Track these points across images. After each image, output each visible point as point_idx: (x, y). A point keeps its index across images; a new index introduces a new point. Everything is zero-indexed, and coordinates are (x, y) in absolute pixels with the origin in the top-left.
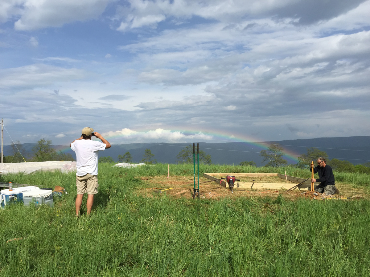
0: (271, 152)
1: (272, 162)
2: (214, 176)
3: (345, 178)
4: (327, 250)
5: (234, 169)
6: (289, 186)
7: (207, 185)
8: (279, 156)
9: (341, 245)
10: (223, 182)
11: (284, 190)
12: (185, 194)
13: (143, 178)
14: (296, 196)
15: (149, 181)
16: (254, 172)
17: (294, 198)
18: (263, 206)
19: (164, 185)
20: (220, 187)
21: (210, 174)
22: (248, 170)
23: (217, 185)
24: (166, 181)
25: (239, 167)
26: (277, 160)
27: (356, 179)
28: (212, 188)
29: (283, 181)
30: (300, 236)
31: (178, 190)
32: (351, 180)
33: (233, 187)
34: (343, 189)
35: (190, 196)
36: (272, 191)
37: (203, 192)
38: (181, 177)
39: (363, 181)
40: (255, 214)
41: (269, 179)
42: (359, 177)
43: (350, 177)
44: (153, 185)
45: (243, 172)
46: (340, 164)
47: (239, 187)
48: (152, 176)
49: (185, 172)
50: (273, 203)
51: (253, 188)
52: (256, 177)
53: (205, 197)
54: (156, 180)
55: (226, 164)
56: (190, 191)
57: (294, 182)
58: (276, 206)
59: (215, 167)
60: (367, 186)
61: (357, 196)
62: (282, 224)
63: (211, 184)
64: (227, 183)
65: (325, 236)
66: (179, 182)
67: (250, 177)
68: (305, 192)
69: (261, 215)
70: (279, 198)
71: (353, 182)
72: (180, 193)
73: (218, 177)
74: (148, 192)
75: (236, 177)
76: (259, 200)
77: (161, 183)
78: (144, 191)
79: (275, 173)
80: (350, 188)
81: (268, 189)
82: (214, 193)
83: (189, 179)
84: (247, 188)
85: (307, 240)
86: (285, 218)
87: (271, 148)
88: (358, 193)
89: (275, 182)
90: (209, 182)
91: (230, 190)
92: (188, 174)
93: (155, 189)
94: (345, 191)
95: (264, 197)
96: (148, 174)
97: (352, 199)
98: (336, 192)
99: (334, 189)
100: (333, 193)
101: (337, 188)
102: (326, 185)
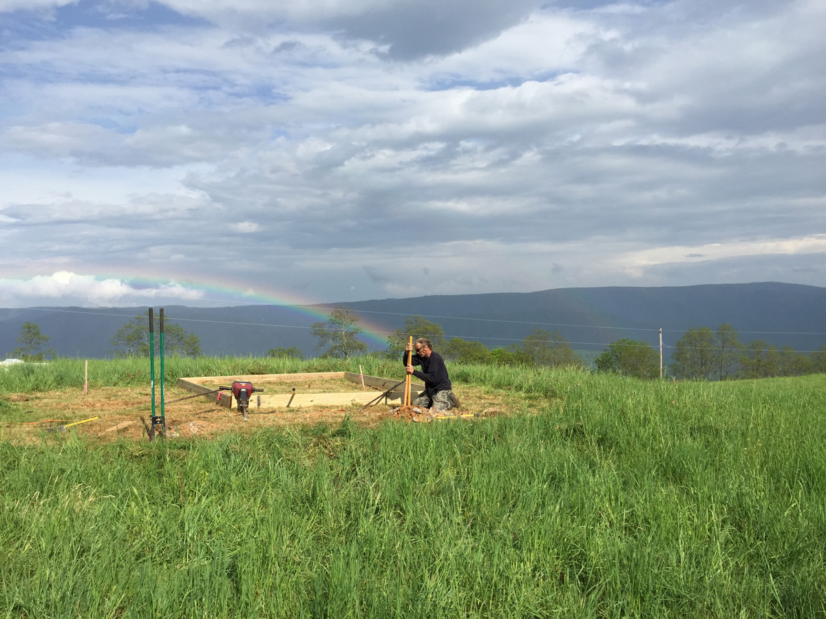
0: (333, 325)
1: (335, 347)
2: (203, 383)
3: (471, 375)
4: (433, 523)
5: (251, 367)
6: (366, 396)
7: (186, 407)
8: (351, 334)
9: (460, 510)
10: (225, 396)
11: (356, 406)
12: (130, 431)
13: (14, 396)
14: (380, 418)
15: (30, 403)
16: (295, 372)
17: (376, 421)
18: (312, 445)
19: (74, 413)
20: (217, 408)
21: (194, 380)
22: (283, 368)
23: (212, 405)
24: (79, 401)
25: (263, 362)
26: (347, 343)
27: (491, 377)
28: (199, 412)
29: (355, 388)
30: (382, 500)
31: (109, 423)
32: (483, 378)
33: (247, 407)
34: (467, 397)
35: (142, 435)
36: (333, 410)
37: (174, 421)
38: (120, 391)
39: (503, 381)
40: (294, 463)
41: (328, 385)
42: (498, 372)
43: (481, 375)
44: (42, 414)
45: (272, 371)
46: (466, 348)
47: (261, 407)
48: (40, 391)
49: (130, 378)
50: (334, 436)
51: (293, 405)
52: (299, 382)
53: (178, 435)
54: (51, 399)
55: (232, 356)
56: (144, 421)
57: (377, 389)
58: (338, 441)
59: (207, 363)
60: (510, 389)
61: (491, 409)
62: (348, 480)
63: (196, 401)
64: (233, 397)
65: (432, 494)
66: (115, 402)
67: (286, 383)
68: (397, 409)
69: (306, 465)
70: (344, 424)
71: (487, 383)
72: (114, 428)
73: (214, 385)
74: (29, 432)
75: (257, 384)
76: (305, 431)
77: (66, 407)
78: (16, 430)
79: (340, 371)
80: (481, 394)
81: (323, 407)
82: (201, 423)
83: (140, 393)
84: (279, 408)
85: (397, 505)
86: (354, 466)
87: (333, 318)
88: (494, 404)
89: (338, 391)
90: (191, 397)
91: (240, 413)
92: (138, 381)
93: (48, 422)
94: (470, 402)
95: (314, 425)
96: (29, 386)
97: (483, 416)
98: (454, 403)
99: (451, 398)
100: (449, 406)
101: (457, 397)
102: (436, 391)
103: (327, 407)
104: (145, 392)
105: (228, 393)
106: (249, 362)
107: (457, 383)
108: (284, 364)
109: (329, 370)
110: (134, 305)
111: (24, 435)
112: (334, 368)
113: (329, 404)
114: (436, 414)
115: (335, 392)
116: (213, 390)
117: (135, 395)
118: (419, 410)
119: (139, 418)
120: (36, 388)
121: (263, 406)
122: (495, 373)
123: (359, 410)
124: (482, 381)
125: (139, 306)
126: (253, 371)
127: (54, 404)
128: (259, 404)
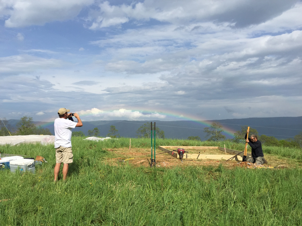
0: (212, 128)
1: (213, 137)
2: (167, 148)
3: (272, 151)
4: (259, 210)
5: (183, 143)
6: (227, 157)
7: (162, 156)
8: (219, 132)
9: (270, 206)
10: (175, 153)
11: (223, 160)
12: (144, 163)
13: (109, 149)
14: (233, 166)
15: (114, 152)
16: (199, 146)
17: (232, 167)
18: (207, 174)
19: (127, 156)
20: (172, 157)
21: (164, 147)
22: (195, 144)
23: (170, 156)
24: (128, 152)
25: (187, 141)
26: (218, 136)
27: (281, 152)
28: (166, 158)
29: (222, 153)
30: (237, 198)
31: (138, 160)
32: (277, 152)
33: (183, 158)
34: (270, 160)
35: (148, 165)
36: (214, 161)
37: (158, 161)
38: (140, 149)
39: (286, 154)
40: (201, 180)
41: (212, 152)
42: (283, 150)
43: (276, 150)
44: (117, 156)
45: (191, 145)
46: (268, 139)
47: (187, 158)
48: (116, 148)
49: (143, 145)
50: (215, 171)
51: (199, 158)
52: (200, 150)
53: (160, 166)
54: (120, 151)
55: (176, 139)
56: (148, 160)
57: (231, 154)
58: (217, 173)
59: (168, 141)
60: (289, 157)
61: (282, 166)
62: (222, 189)
63: (165, 155)
64: (178, 154)
65: (257, 198)
66: (139, 153)
67: (196, 150)
68: (240, 163)
69: (206, 181)
70: (220, 167)
71: (279, 154)
72: (139, 162)
73: (170, 149)
74: (114, 162)
75: (185, 149)
76: (204, 168)
77: (124, 154)
78: (110, 160)
79: (216, 146)
80: (276, 159)
81: (211, 160)
82: (167, 162)
83: (147, 151)
84: (194, 159)
85: (243, 201)
86: (225, 184)
87: (212, 126)
88: (282, 163)
89: (216, 154)
90: (163, 153)
91: (180, 160)
92: (146, 146)
93: (119, 159)
94: (272, 162)
95: (207, 166)
96: (113, 146)
97: (278, 168)
98: (264, 162)
99: (263, 160)
100: (263, 163)
101: (265, 159)
102: (257, 157)
103: (212, 160)
104: (148, 150)
105: (176, 152)
106: (182, 141)
107: (265, 153)
108: (195, 142)
109: (212, 146)
110: (143, 120)
111: (112, 162)
112: (214, 145)
113: (213, 159)
114: (257, 166)
115: (214, 154)
116: (171, 151)
117: (145, 151)
118: (250, 164)
119: (147, 159)
120: (115, 147)
121: (188, 158)
122: (282, 150)
123: (225, 162)
124: (277, 153)
125: (145, 120)
126: (184, 145)
127: (121, 153)
128: (187, 157)
